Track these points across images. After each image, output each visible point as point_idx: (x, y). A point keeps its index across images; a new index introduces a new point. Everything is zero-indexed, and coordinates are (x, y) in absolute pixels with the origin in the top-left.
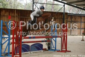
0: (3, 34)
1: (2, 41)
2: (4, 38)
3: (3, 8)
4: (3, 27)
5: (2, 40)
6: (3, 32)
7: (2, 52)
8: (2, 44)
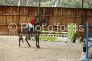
0: (89, 37)
2: (91, 41)
3: (89, 8)
4: (90, 29)
5: (88, 43)
6: (89, 34)
7: (88, 56)
8: (88, 48)
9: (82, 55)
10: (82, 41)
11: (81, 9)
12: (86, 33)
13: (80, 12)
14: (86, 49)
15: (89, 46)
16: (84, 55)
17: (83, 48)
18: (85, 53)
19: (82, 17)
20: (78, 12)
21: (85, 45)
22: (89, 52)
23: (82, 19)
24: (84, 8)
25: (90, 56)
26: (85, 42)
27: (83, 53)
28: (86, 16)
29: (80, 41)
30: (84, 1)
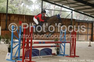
0: (13, 39)
1: (12, 45)
2: (15, 43)
3: (13, 13)
6: (13, 36)
7: (13, 56)
8: (13, 49)
9: (7, 55)
10: (7, 42)
11: (5, 14)
12: (11, 36)
13: (4, 17)
14: (11, 49)
15: (13, 47)
16: (9, 55)
17: (8, 49)
18: (10, 53)
19: (6, 21)
20: (3, 17)
21: (10, 46)
22: (13, 52)
23: (6, 23)
24: (8, 13)
25: (14, 56)
26: (10, 44)
27: (8, 53)
28: (10, 20)
29: (5, 43)
30: (8, 7)
